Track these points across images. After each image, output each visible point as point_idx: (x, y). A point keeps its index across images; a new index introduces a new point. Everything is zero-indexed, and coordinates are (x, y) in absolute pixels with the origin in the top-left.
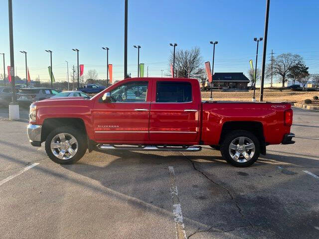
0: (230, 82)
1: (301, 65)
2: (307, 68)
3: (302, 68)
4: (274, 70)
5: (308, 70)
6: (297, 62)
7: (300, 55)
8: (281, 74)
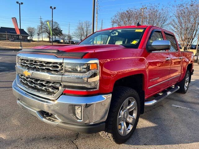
0: (15, 35)
1: (58, 28)
2: (62, 31)
3: (59, 30)
4: (43, 30)
5: (62, 32)
6: (56, 26)
7: (57, 22)
8: (47, 33)
